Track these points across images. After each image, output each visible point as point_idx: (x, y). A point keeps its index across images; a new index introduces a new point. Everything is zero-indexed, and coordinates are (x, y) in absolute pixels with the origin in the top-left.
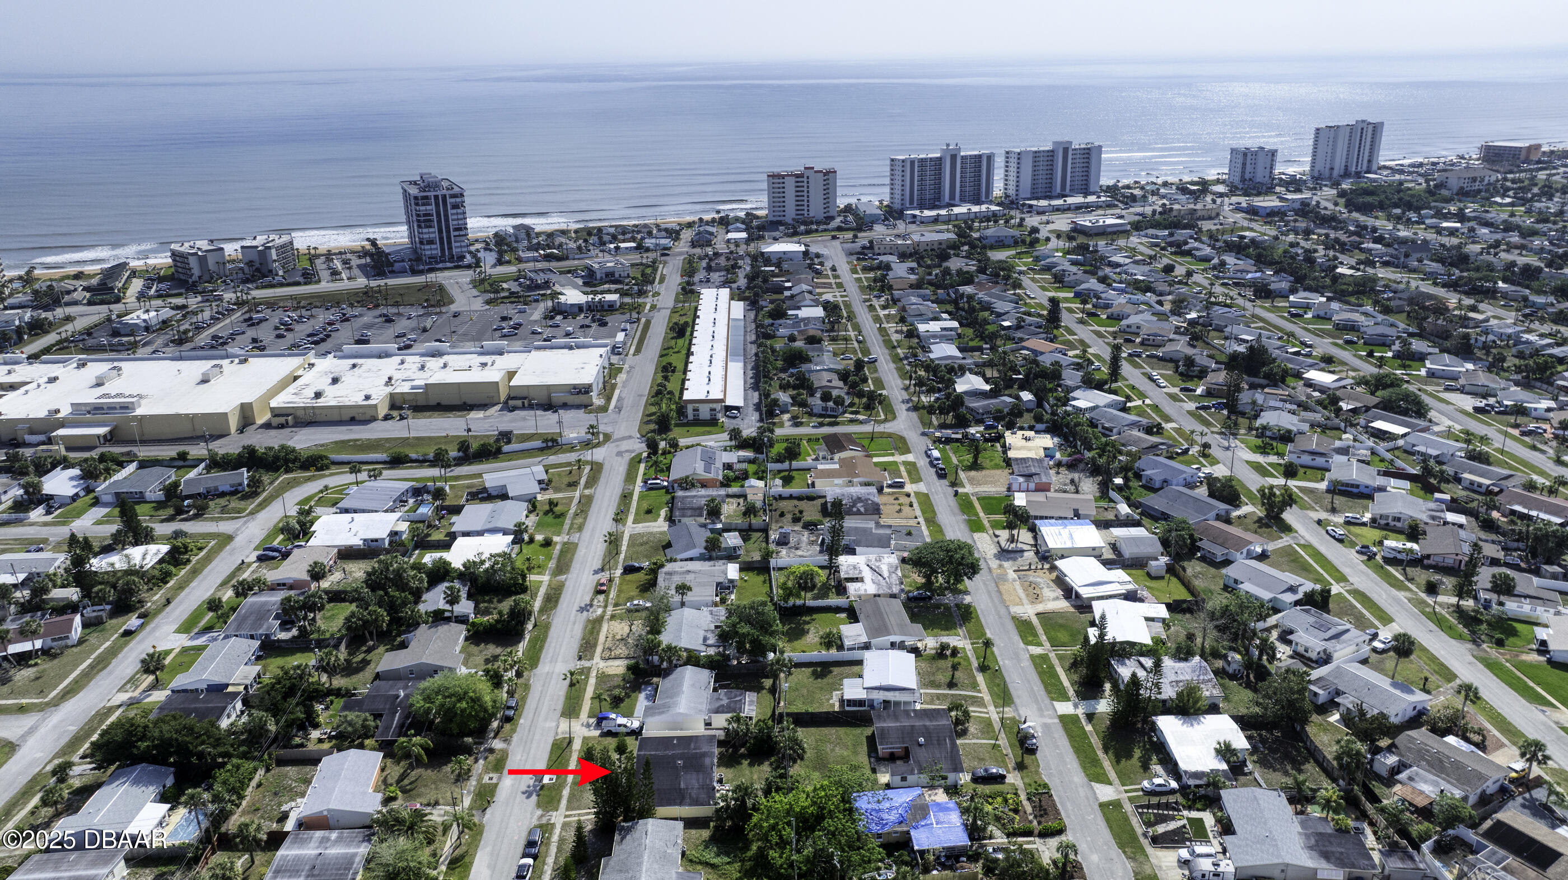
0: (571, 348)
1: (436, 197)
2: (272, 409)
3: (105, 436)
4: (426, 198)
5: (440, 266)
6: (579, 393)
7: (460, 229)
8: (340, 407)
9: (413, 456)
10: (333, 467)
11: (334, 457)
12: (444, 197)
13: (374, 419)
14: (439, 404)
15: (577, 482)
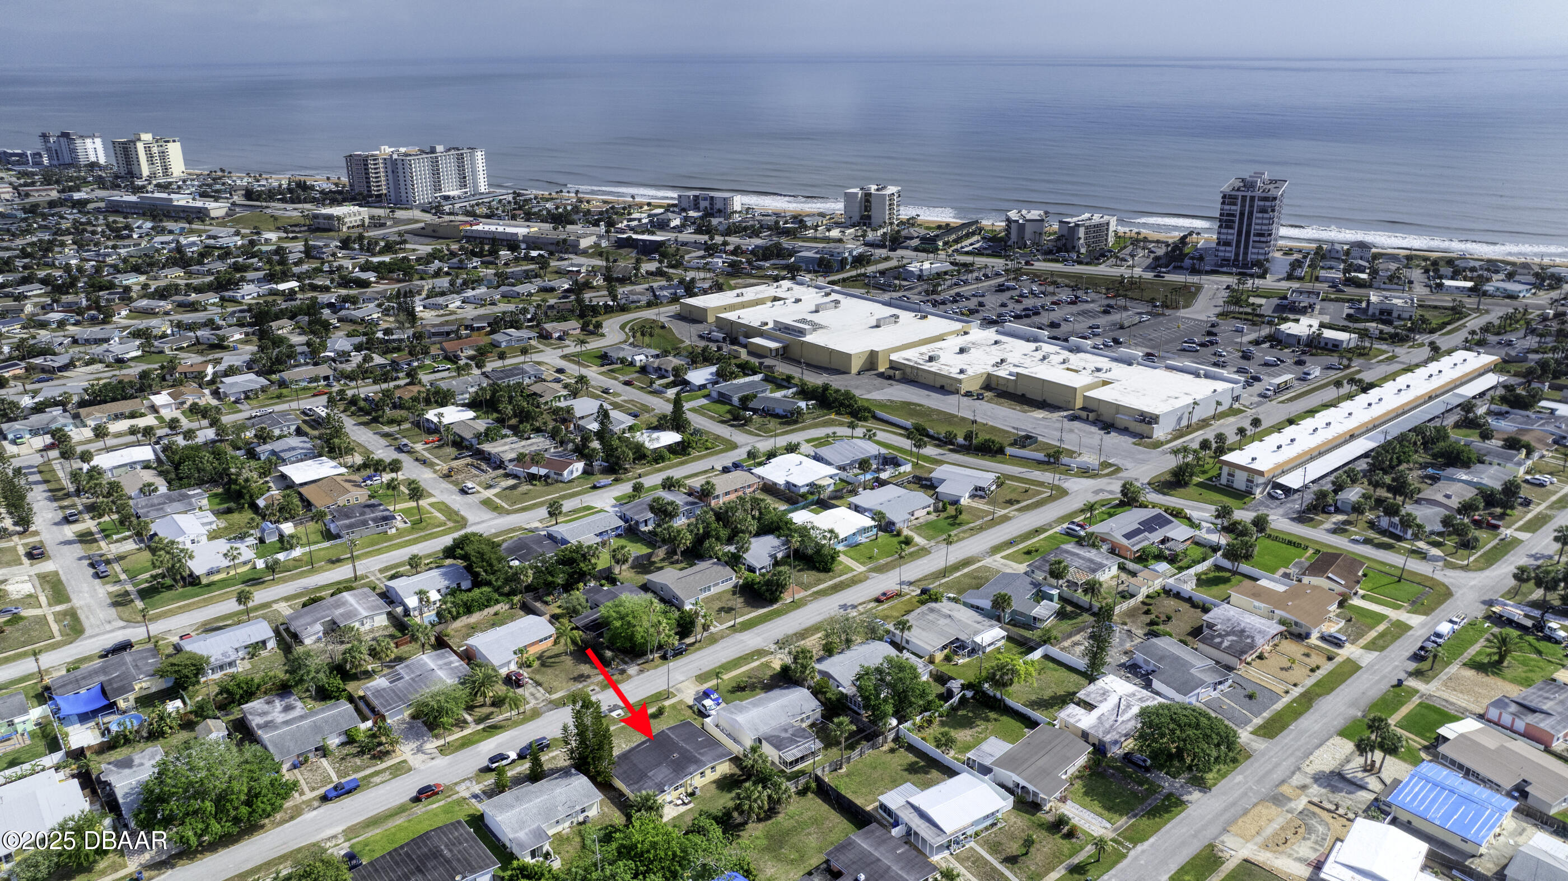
0: (1197, 375)
1: (1244, 198)
2: (891, 361)
3: (777, 350)
4: (1236, 198)
5: (1224, 269)
6: (1143, 421)
7: (1262, 235)
8: (935, 374)
9: (931, 432)
10: (871, 421)
11: (880, 413)
12: (1252, 198)
13: (957, 392)
14: (1023, 395)
15: (1018, 502)
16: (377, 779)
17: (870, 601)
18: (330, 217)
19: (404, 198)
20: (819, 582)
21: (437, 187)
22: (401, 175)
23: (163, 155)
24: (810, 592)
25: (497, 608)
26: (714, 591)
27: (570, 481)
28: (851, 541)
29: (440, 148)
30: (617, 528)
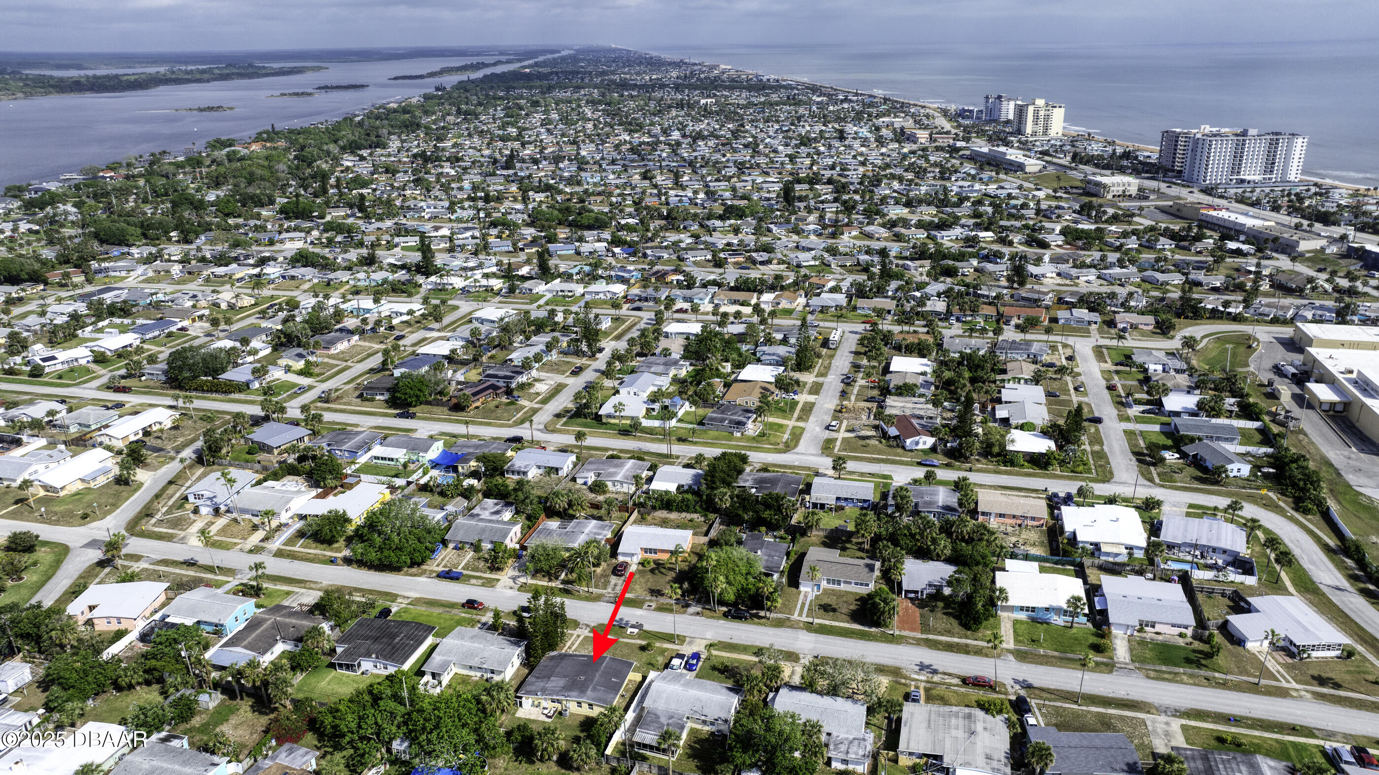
3: (1333, 404)
11: (1333, 512)
15: (1337, 686)
16: (473, 581)
17: (958, 677)
18: (1098, 184)
19: (1195, 177)
20: (949, 633)
21: (1236, 169)
22: (1199, 154)
23: (1047, 118)
24: (924, 636)
25: (695, 516)
26: (843, 587)
27: (911, 451)
28: (1041, 615)
29: (1252, 132)
30: (865, 501)
